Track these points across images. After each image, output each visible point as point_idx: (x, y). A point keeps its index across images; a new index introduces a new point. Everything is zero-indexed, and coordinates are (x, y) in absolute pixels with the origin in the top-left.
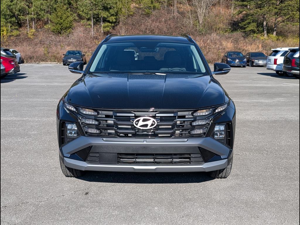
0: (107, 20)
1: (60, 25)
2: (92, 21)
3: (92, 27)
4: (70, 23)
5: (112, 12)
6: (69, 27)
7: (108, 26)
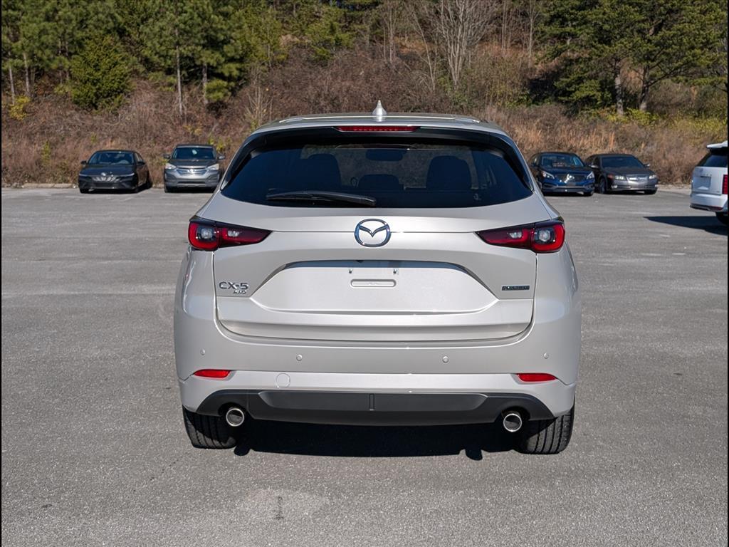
0: (216, 71)
1: (95, 84)
2: (179, 74)
3: (179, 89)
4: (120, 79)
5: (229, 52)
6: (120, 91)
7: (219, 89)
